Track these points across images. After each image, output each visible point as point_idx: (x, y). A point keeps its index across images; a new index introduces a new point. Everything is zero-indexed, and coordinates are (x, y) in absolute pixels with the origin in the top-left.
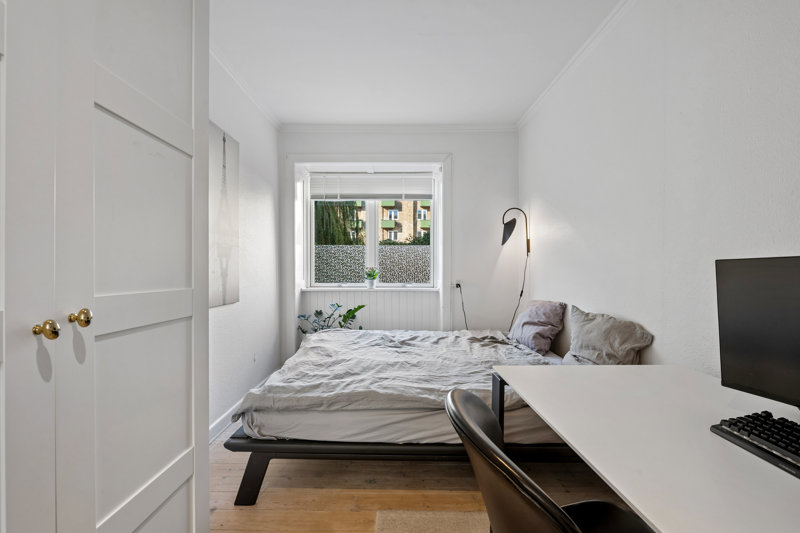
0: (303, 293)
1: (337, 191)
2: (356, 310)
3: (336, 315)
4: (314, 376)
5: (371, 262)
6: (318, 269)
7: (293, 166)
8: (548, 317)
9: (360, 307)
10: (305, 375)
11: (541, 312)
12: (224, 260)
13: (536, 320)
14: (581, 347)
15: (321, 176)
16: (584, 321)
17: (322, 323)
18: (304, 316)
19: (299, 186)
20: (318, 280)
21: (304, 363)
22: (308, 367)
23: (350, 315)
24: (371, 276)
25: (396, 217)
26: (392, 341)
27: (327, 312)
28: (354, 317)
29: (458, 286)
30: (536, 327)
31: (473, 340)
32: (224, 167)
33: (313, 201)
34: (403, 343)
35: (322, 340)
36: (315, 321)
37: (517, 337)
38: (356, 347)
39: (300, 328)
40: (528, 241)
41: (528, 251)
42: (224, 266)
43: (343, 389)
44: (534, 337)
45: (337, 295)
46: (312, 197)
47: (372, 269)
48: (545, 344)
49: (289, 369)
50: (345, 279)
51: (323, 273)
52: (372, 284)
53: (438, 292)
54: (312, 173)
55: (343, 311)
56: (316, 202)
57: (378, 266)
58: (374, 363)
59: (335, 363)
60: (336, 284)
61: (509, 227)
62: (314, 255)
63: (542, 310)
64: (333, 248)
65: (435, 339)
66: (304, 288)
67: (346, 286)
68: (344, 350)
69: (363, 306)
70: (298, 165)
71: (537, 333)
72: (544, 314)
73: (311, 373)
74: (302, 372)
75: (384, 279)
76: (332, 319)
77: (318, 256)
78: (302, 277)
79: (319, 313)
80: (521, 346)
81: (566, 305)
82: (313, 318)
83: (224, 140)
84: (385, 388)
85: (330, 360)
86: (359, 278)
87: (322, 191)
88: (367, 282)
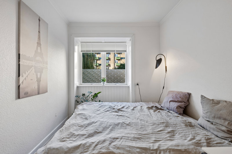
0: (78, 87)
1: (90, 49)
2: (98, 94)
3: (90, 95)
4: (78, 135)
5: (103, 76)
6: (84, 78)
7: (74, 39)
8: (183, 99)
9: (99, 93)
10: (73, 135)
11: (178, 96)
12: (39, 74)
13: (176, 100)
14: (214, 117)
15: (85, 43)
16: (213, 104)
17: (85, 99)
18: (78, 96)
19: (76, 48)
20: (83, 82)
21: (74, 125)
22: (75, 128)
23: (96, 95)
24: (103, 81)
25: (109, 62)
26: (114, 109)
27: (87, 94)
28: (97, 96)
29: (138, 84)
30: (177, 103)
31: (149, 108)
32: (39, 32)
33: (82, 53)
34: (119, 110)
35: (84, 109)
36: (82, 98)
37: (167, 107)
38: (99, 112)
39: (76, 100)
40: (166, 67)
41: (166, 71)
42: (39, 77)
43: (93, 150)
44: (177, 108)
45: (90, 88)
46: (81, 51)
47: (104, 78)
48: (181, 111)
49: (66, 128)
50: (94, 82)
51: (85, 79)
52: (104, 84)
53: (129, 87)
54: (81, 42)
55: (93, 94)
56: (83, 53)
57: (106, 77)
58: (109, 124)
59: (89, 124)
60: (90, 84)
61: (159, 62)
62: (82, 73)
63: (179, 95)
64: (89, 70)
65: (132, 108)
66: (78, 85)
67: (94, 84)
68: (94, 115)
69: (100, 92)
70: (76, 39)
71: (178, 106)
72: (180, 97)
73: (76, 133)
74: (71, 133)
75: (108, 82)
76: (89, 97)
77: (83, 73)
78: (77, 81)
79: (84, 95)
80: (171, 112)
81: (190, 94)
82: (82, 96)
83: (39, 20)
84: (118, 148)
85: (87, 122)
86: (99, 82)
87: (85, 49)
88: (102, 83)
